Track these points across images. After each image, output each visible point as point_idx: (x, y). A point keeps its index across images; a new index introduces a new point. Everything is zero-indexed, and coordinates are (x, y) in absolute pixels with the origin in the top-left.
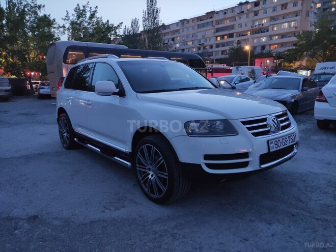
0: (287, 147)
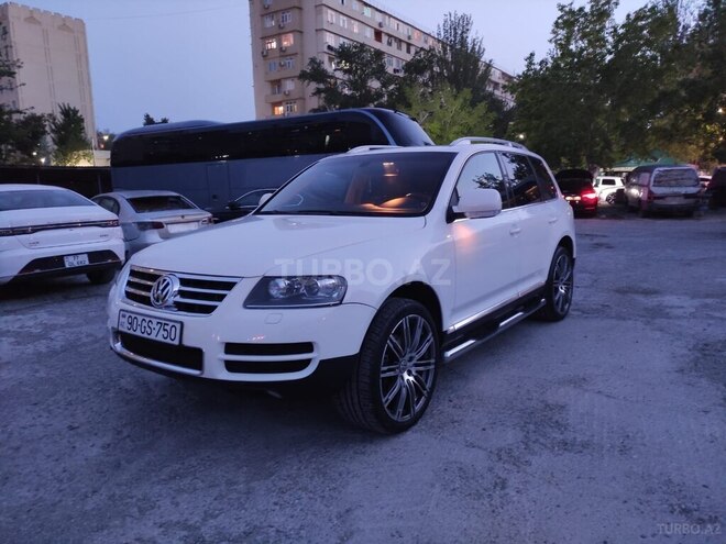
0: (148, 339)
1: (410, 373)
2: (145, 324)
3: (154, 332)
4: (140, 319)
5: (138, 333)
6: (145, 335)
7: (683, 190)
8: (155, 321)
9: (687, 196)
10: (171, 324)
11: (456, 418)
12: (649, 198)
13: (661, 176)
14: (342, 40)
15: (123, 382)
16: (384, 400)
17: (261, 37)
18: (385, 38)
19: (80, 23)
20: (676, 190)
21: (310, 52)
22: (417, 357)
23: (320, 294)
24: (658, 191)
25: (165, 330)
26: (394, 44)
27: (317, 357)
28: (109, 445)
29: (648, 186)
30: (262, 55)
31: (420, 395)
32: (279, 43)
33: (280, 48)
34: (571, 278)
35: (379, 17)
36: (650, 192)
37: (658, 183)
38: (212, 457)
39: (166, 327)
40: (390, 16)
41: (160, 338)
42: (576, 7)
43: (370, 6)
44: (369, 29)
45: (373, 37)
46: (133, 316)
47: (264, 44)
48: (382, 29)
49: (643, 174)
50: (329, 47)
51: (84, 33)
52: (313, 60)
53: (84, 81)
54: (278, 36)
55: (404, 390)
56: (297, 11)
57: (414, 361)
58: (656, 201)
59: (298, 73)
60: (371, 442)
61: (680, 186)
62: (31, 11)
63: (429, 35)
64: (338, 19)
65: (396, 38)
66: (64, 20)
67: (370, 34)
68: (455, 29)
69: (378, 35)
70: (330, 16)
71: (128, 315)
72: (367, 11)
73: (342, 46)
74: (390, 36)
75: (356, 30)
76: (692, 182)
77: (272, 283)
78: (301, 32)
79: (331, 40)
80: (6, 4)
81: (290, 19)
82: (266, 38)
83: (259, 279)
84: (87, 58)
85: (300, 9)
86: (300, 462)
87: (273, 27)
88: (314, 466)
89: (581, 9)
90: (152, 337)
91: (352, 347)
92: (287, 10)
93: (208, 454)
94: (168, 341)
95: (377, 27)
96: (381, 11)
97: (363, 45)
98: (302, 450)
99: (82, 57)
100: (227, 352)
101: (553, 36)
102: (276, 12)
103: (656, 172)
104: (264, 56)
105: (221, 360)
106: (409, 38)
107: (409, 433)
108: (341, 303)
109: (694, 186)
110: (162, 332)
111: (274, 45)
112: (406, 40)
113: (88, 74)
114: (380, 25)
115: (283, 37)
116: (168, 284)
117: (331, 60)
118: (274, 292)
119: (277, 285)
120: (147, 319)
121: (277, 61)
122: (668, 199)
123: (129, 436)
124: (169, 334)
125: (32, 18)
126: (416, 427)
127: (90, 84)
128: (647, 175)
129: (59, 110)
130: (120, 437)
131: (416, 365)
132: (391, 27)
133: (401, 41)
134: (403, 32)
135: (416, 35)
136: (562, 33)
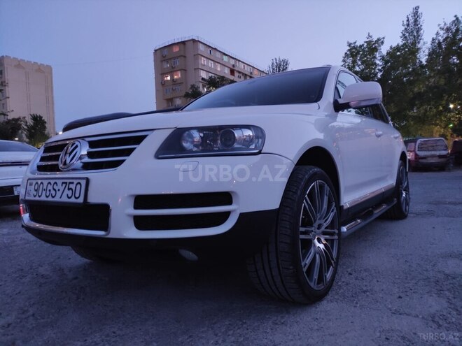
1: (319, 241)
2: (50, 187)
3: (59, 194)
4: (46, 182)
5: (43, 198)
6: (50, 199)
7: (438, 153)
8: (60, 182)
9: (440, 157)
10: (76, 182)
11: (365, 289)
12: (416, 158)
13: (422, 144)
14: (210, 75)
15: (42, 270)
16: (303, 264)
17: (160, 73)
18: (236, 74)
19: (49, 68)
20: (433, 153)
21: (191, 81)
22: (325, 225)
23: (236, 145)
24: (421, 154)
25: (69, 189)
26: (242, 78)
27: (237, 209)
28: (9, 325)
29: (414, 151)
30: (161, 84)
31: (329, 264)
32: (172, 77)
33: (172, 79)
34: (407, 186)
35: (232, 62)
36: (416, 155)
37: (421, 149)
38: (118, 333)
39: (71, 186)
40: (239, 61)
41: (65, 199)
42: (358, 44)
43: (227, 55)
44: (227, 68)
45: (229, 73)
46: (39, 182)
47: (163, 79)
48: (235, 69)
49: (410, 144)
50: (203, 79)
51: (51, 73)
52: (193, 86)
53: (50, 101)
54: (171, 73)
55: (317, 256)
56: (182, 58)
57: (323, 229)
58: (421, 161)
59: (184, 94)
60: (288, 313)
61: (435, 150)
62: (19, 61)
63: (263, 72)
64: (208, 63)
65: (243, 74)
66: (39, 66)
67: (227, 71)
68: (279, 68)
69: (232, 72)
70: (203, 61)
71: (34, 182)
72: (225, 58)
73: (210, 78)
74: (239, 72)
75: (219, 69)
76: (443, 148)
77: (185, 134)
78: (185, 70)
79: (203, 75)
80: (3, 57)
81: (179, 63)
82: (164, 74)
83: (171, 131)
84: (52, 87)
85: (185, 57)
86: (216, 335)
87: (168, 68)
88: (233, 339)
89: (361, 46)
90: (57, 199)
91: (272, 201)
92: (178, 57)
93: (113, 330)
94: (73, 200)
95: (232, 67)
96: (233, 58)
97: (223, 77)
98: (215, 323)
99: (49, 88)
100: (136, 208)
101: (343, 63)
102: (170, 59)
103: (419, 141)
104: (163, 85)
105: (129, 215)
106: (251, 73)
107: (324, 302)
108: (260, 153)
109: (445, 150)
110: (66, 191)
111: (169, 78)
112: (249, 74)
113: (53, 98)
114: (233, 66)
115: (175, 73)
116: (77, 146)
117: (204, 86)
118: (187, 145)
119: (191, 137)
120: (52, 182)
121: (171, 87)
122: (429, 159)
123: (33, 315)
124: (74, 192)
125: (20, 65)
126: (328, 297)
127: (53, 104)
128: (413, 144)
129: (30, 117)
130: (23, 316)
131: (324, 233)
132: (240, 67)
133: (246, 75)
134: (247, 70)
135: (256, 72)
136: (350, 60)
